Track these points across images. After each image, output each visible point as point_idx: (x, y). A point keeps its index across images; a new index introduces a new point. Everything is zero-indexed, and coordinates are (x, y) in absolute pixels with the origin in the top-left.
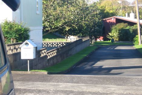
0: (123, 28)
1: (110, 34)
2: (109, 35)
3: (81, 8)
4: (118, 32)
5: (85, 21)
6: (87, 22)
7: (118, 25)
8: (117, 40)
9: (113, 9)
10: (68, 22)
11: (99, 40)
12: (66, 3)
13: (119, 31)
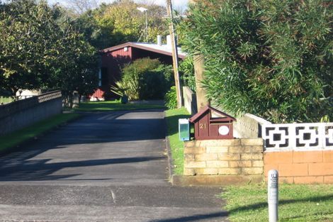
0: (147, 69)
1: (119, 84)
2: (117, 87)
3: (40, 25)
4: (138, 80)
5: (49, 54)
6: (54, 58)
7: (137, 62)
8: (136, 97)
9: (131, 26)
10: (10, 58)
11: (95, 99)
12: (4, 13)
13: (140, 76)
